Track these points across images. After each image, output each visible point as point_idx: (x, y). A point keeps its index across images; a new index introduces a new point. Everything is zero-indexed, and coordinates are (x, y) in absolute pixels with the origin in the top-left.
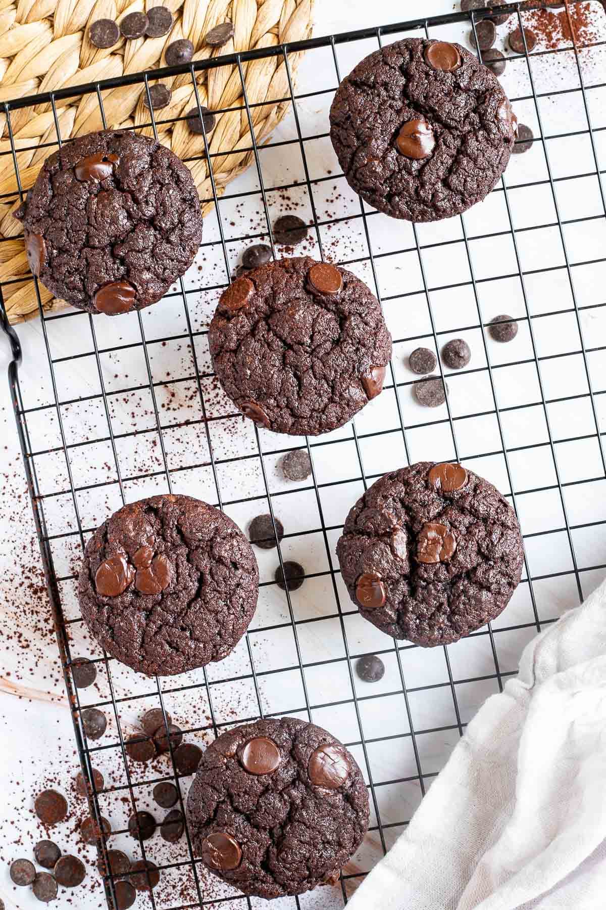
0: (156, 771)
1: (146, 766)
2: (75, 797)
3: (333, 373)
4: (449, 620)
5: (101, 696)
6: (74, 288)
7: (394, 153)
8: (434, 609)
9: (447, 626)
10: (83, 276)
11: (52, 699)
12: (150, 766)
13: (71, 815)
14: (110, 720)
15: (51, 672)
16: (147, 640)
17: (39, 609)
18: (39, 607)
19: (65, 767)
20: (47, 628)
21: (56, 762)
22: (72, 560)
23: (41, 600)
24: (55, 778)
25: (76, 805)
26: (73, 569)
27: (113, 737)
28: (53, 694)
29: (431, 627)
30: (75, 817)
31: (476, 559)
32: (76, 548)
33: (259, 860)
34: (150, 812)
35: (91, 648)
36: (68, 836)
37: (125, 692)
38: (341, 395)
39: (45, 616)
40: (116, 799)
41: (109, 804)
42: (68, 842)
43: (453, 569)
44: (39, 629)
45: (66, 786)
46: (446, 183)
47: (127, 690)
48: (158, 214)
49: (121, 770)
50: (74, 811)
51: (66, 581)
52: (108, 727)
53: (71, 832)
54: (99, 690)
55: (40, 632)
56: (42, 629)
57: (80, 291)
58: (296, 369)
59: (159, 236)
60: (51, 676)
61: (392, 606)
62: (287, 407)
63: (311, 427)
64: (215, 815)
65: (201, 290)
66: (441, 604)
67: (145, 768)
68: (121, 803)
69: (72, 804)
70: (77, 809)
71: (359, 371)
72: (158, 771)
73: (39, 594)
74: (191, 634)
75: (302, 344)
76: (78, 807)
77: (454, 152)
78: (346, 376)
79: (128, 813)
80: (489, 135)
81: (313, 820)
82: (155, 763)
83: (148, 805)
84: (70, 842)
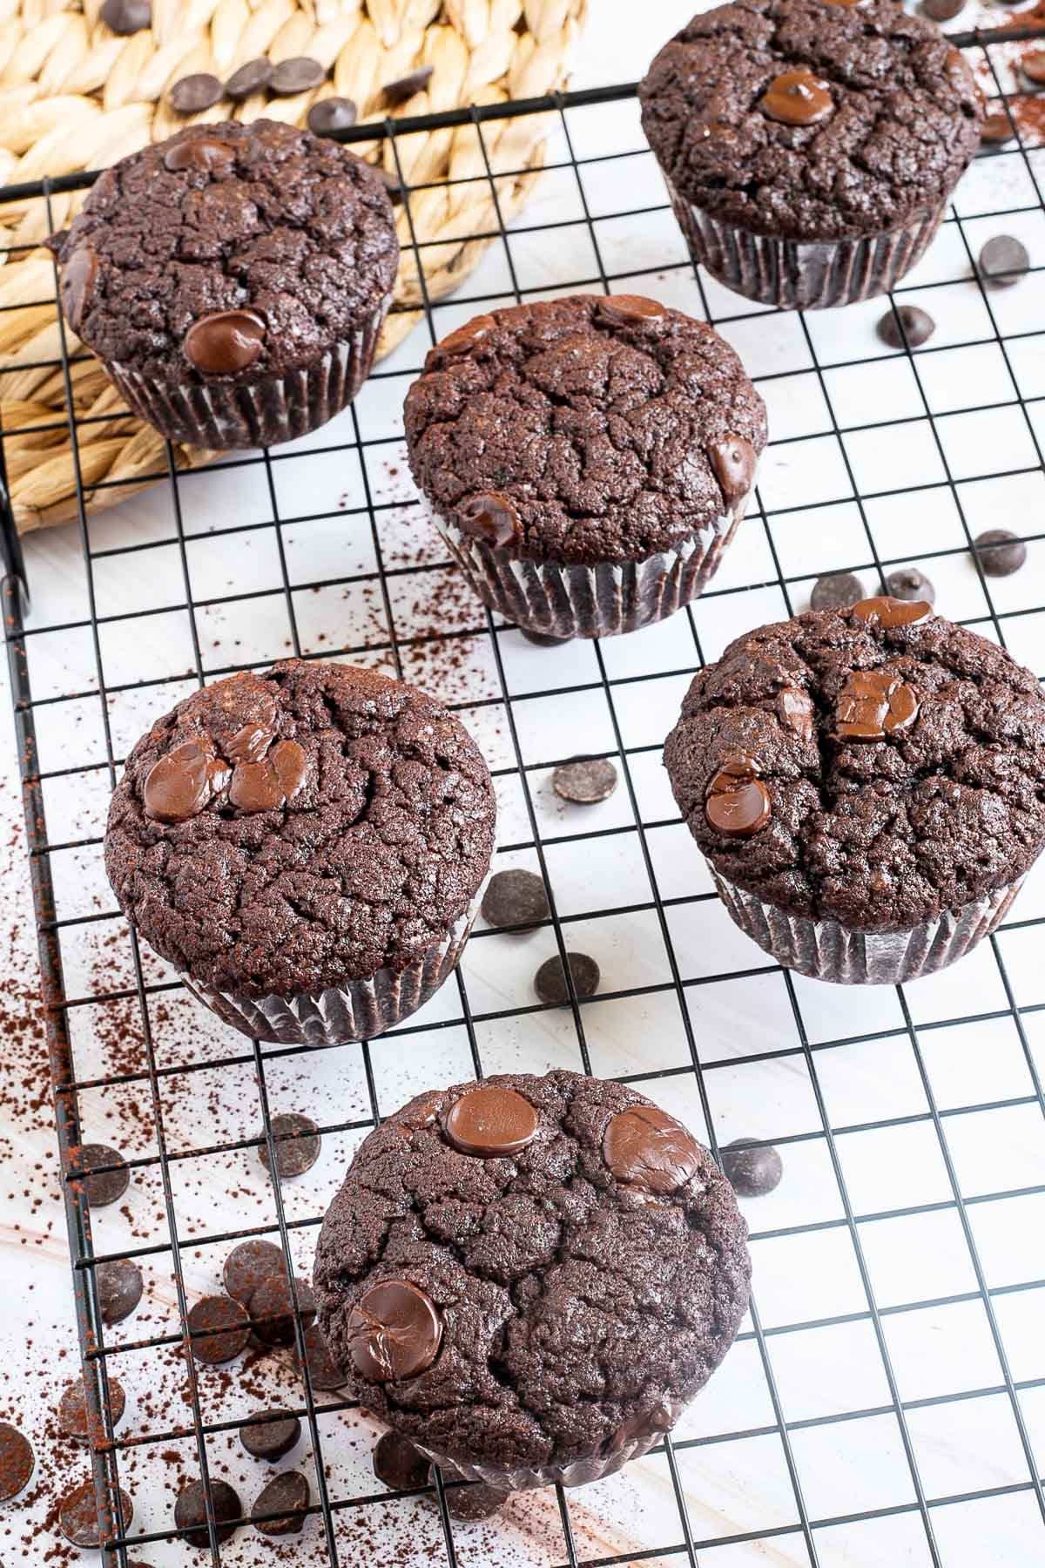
0: (249, 1391)
1: (227, 1382)
2: (54, 1452)
3: (650, 436)
4: (913, 849)
5: (135, 1234)
6: (147, 326)
7: (758, 119)
8: (877, 827)
9: (909, 863)
10: (167, 303)
11: (24, 1241)
12: (236, 1381)
13: (40, 1491)
14: (152, 1283)
15: (27, 1185)
16: (246, 897)
17: (13, 1061)
18: (15, 1058)
19: (38, 1384)
20: (28, 1099)
21: (17, 1373)
22: (96, 966)
23: (20, 1044)
24: (12, 1410)
25: (55, 1469)
26: (96, 984)
27: (155, 1318)
28: (26, 1231)
29: (873, 863)
30: (48, 1497)
31: (962, 738)
32: (106, 944)
33: (483, 1350)
34: (231, 1484)
35: (121, 1136)
36: (28, 1541)
37: (189, 1225)
38: (667, 475)
39: (26, 1074)
40: (151, 1456)
41: (134, 1465)
42: (25, 1553)
43: (916, 752)
44: (9, 1101)
45: (35, 1426)
46: (859, 162)
47: (194, 1220)
48: (315, 215)
49: (168, 1391)
50: (49, 1482)
51: (77, 1007)
52: (145, 1298)
53: (37, 1532)
54: (131, 1220)
55: (12, 1105)
56: (16, 1101)
57: (157, 331)
58: (575, 436)
59: (315, 247)
60: (27, 1193)
61: (786, 824)
62: (558, 497)
63: (606, 532)
64: (382, 1248)
65: (394, 505)
66: (893, 818)
67: (224, 1387)
68: (163, 1463)
69: (46, 1467)
70: (56, 1479)
71: (702, 434)
72: (255, 1393)
73: (18, 1032)
74: (344, 884)
75: (589, 394)
76: (59, 1474)
77: (871, 118)
78: (678, 443)
79: (178, 1487)
80: (933, 93)
81: (616, 1253)
82: (248, 1376)
83: (225, 1469)
84: (31, 1553)
